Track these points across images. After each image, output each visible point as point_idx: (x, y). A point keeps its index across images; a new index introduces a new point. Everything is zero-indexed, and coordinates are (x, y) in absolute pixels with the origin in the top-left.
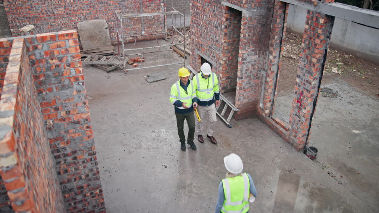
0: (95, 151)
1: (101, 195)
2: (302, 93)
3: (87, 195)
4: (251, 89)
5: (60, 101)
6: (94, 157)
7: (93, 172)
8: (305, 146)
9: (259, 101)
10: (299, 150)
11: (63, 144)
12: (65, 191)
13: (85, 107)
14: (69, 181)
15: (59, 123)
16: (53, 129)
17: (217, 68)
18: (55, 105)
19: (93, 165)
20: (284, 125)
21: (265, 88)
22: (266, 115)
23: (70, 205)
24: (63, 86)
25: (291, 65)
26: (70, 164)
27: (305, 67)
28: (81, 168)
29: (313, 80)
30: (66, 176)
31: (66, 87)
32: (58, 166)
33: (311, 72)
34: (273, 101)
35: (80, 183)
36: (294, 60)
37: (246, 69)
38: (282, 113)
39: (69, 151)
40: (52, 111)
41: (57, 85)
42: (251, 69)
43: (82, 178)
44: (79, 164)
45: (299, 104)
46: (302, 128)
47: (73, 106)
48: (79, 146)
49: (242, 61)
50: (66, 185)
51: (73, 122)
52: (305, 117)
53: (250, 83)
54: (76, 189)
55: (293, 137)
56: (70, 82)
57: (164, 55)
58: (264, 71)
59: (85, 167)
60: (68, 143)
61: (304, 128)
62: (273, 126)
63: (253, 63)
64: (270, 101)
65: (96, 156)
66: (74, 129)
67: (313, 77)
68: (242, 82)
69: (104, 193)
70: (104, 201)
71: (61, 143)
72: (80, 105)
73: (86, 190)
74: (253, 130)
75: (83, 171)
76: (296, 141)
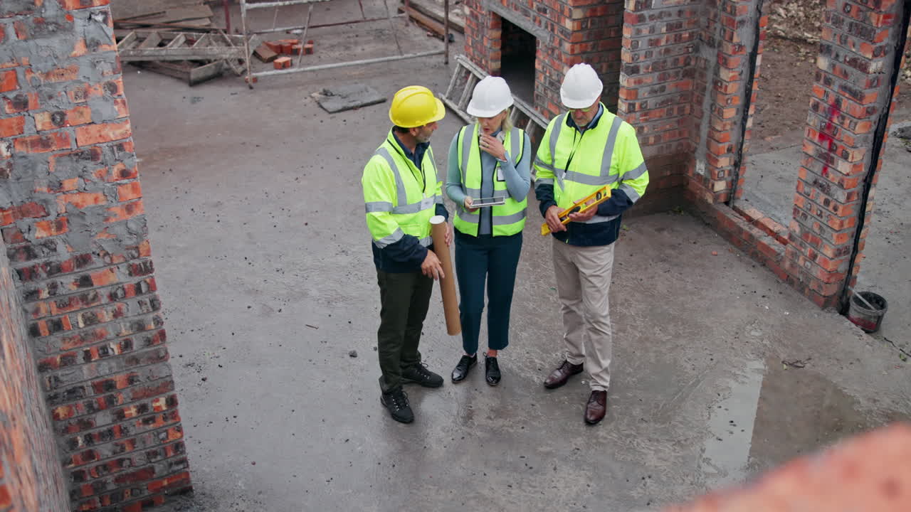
0: (149, 258)
1: (174, 415)
2: (836, 107)
3: (126, 413)
4: (666, 109)
5: (33, 75)
6: (148, 280)
7: (144, 334)
8: (845, 291)
9: (694, 152)
10: (825, 304)
11: (44, 230)
12: (56, 396)
13: (116, 102)
14: (68, 360)
15: (32, 153)
16: (10, 175)
17: (553, 50)
18: (15, 89)
19: (144, 308)
20: (776, 229)
21: (712, 105)
22: (716, 196)
23: (74, 443)
24: (41, 23)
25: (802, 61)
26: (70, 299)
27: (849, 12)
28: (107, 316)
29: (875, 56)
30: (57, 343)
31: (51, 28)
32: (30, 306)
33: (866, 29)
34: (741, 149)
35: (104, 369)
36: (812, 47)
37: (650, 40)
38: (768, 200)
39: (64, 254)
40: (7, 109)
41: (21, 17)
42: (667, 41)
43: (110, 351)
44: (96, 304)
45: (826, 144)
46: (836, 227)
47: (73, 94)
48: (96, 239)
49: (636, 9)
50: (59, 373)
51: (77, 154)
52: (845, 187)
53: (663, 89)
54: (90, 391)
55: (805, 260)
56: (61, 9)
57: (379, 35)
58: (711, 46)
59: (117, 314)
60: (60, 226)
61: (842, 224)
62: (741, 230)
63: (674, 19)
64: (729, 150)
65: (153, 279)
66: (80, 176)
67: (874, 46)
68: (637, 86)
69: (182, 408)
70: (182, 436)
71: (39, 224)
72: (98, 91)
73: (123, 397)
74: (673, 247)
75: (113, 328)
76: (816, 272)
